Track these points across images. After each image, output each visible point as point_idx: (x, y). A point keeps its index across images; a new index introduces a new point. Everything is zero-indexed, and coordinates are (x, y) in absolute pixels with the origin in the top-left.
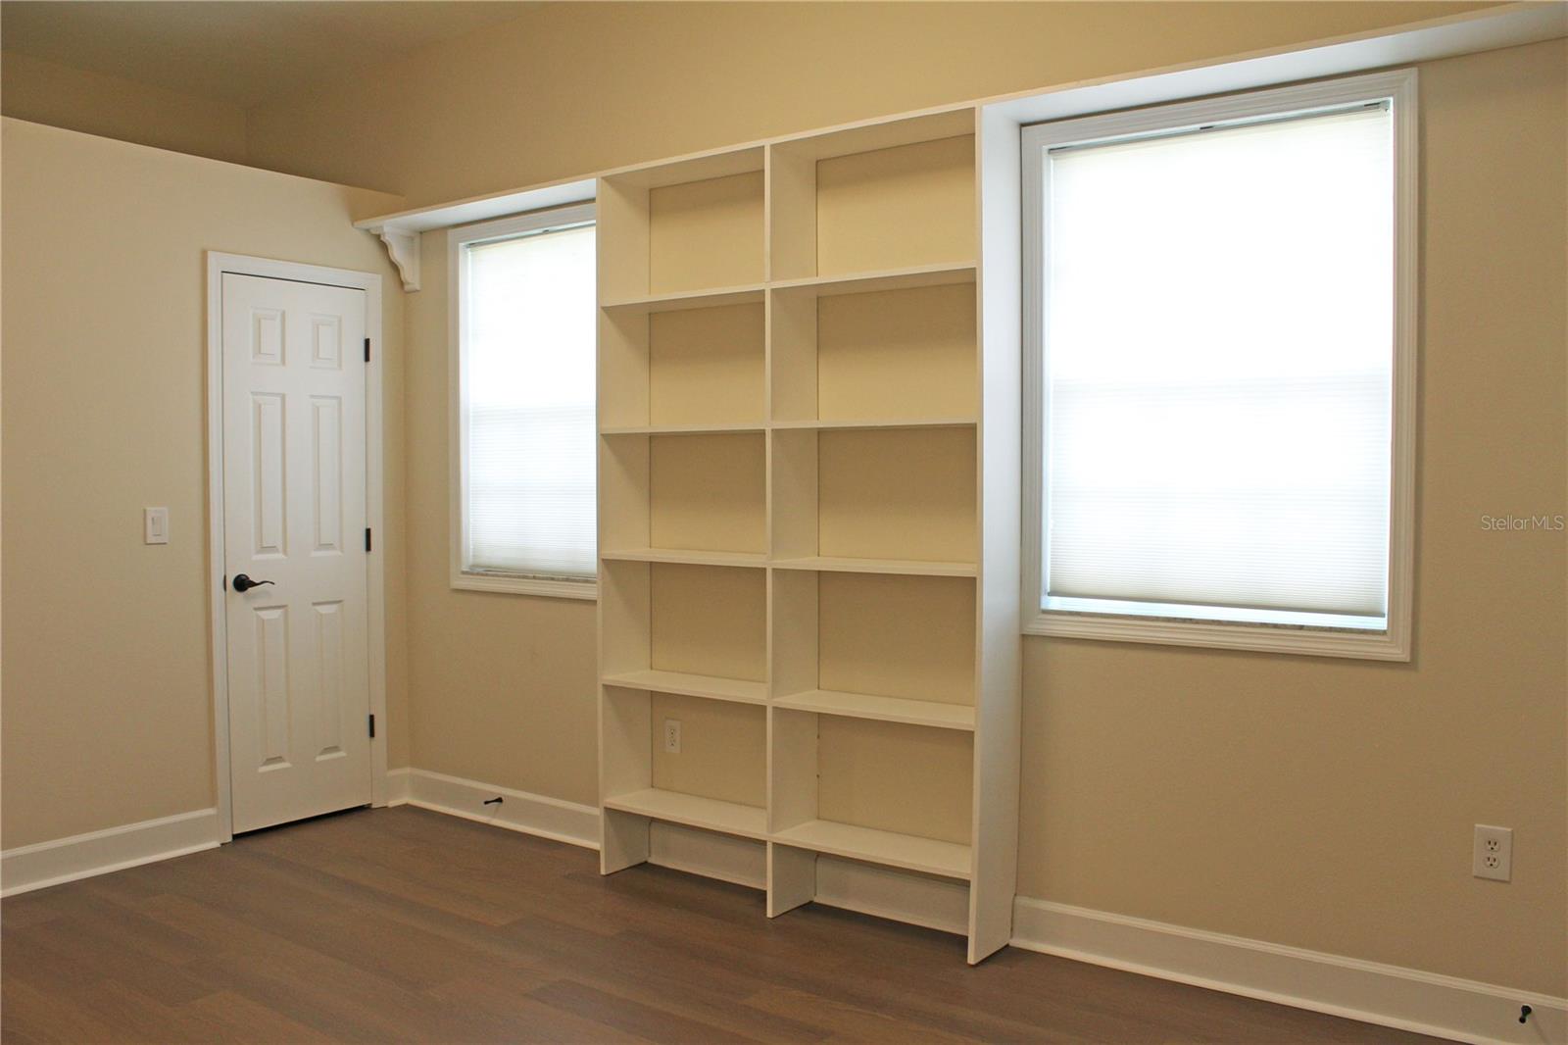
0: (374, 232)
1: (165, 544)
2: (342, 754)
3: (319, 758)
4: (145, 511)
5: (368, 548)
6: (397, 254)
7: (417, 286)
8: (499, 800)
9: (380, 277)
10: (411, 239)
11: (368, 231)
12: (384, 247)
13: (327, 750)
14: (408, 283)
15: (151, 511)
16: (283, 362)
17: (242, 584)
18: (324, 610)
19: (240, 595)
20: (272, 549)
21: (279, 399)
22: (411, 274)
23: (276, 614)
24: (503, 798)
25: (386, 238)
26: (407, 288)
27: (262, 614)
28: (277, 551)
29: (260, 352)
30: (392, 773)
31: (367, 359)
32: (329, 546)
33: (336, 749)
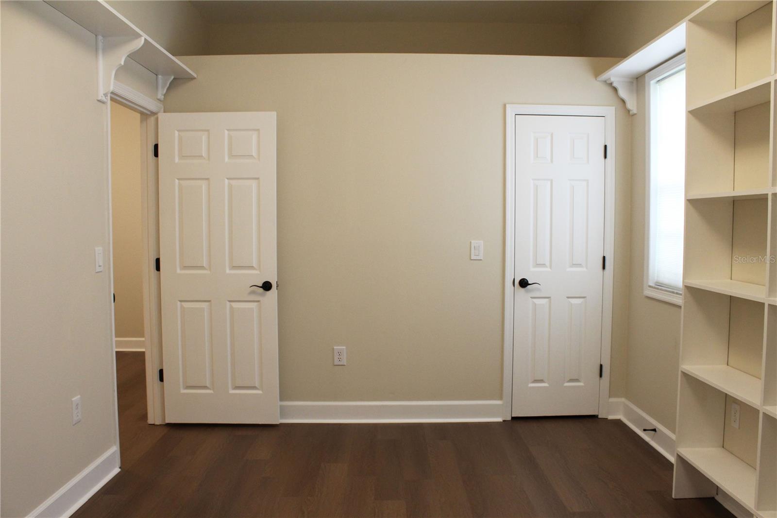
0: (608, 82)
1: (481, 260)
2: (581, 384)
3: (566, 384)
4: (471, 242)
5: (604, 268)
6: (622, 93)
7: (635, 111)
8: (654, 430)
9: (613, 108)
10: (632, 83)
11: (605, 81)
12: (615, 90)
13: (571, 380)
14: (631, 110)
15: (474, 243)
16: (552, 161)
17: (524, 283)
18: (573, 301)
19: (523, 290)
20: (544, 265)
21: (549, 183)
22: (631, 105)
23: (544, 301)
24: (657, 430)
25: (615, 85)
26: (631, 113)
27: (535, 301)
28: (547, 267)
29: (537, 157)
30: (612, 400)
31: (605, 157)
32: (580, 265)
33: (577, 380)
